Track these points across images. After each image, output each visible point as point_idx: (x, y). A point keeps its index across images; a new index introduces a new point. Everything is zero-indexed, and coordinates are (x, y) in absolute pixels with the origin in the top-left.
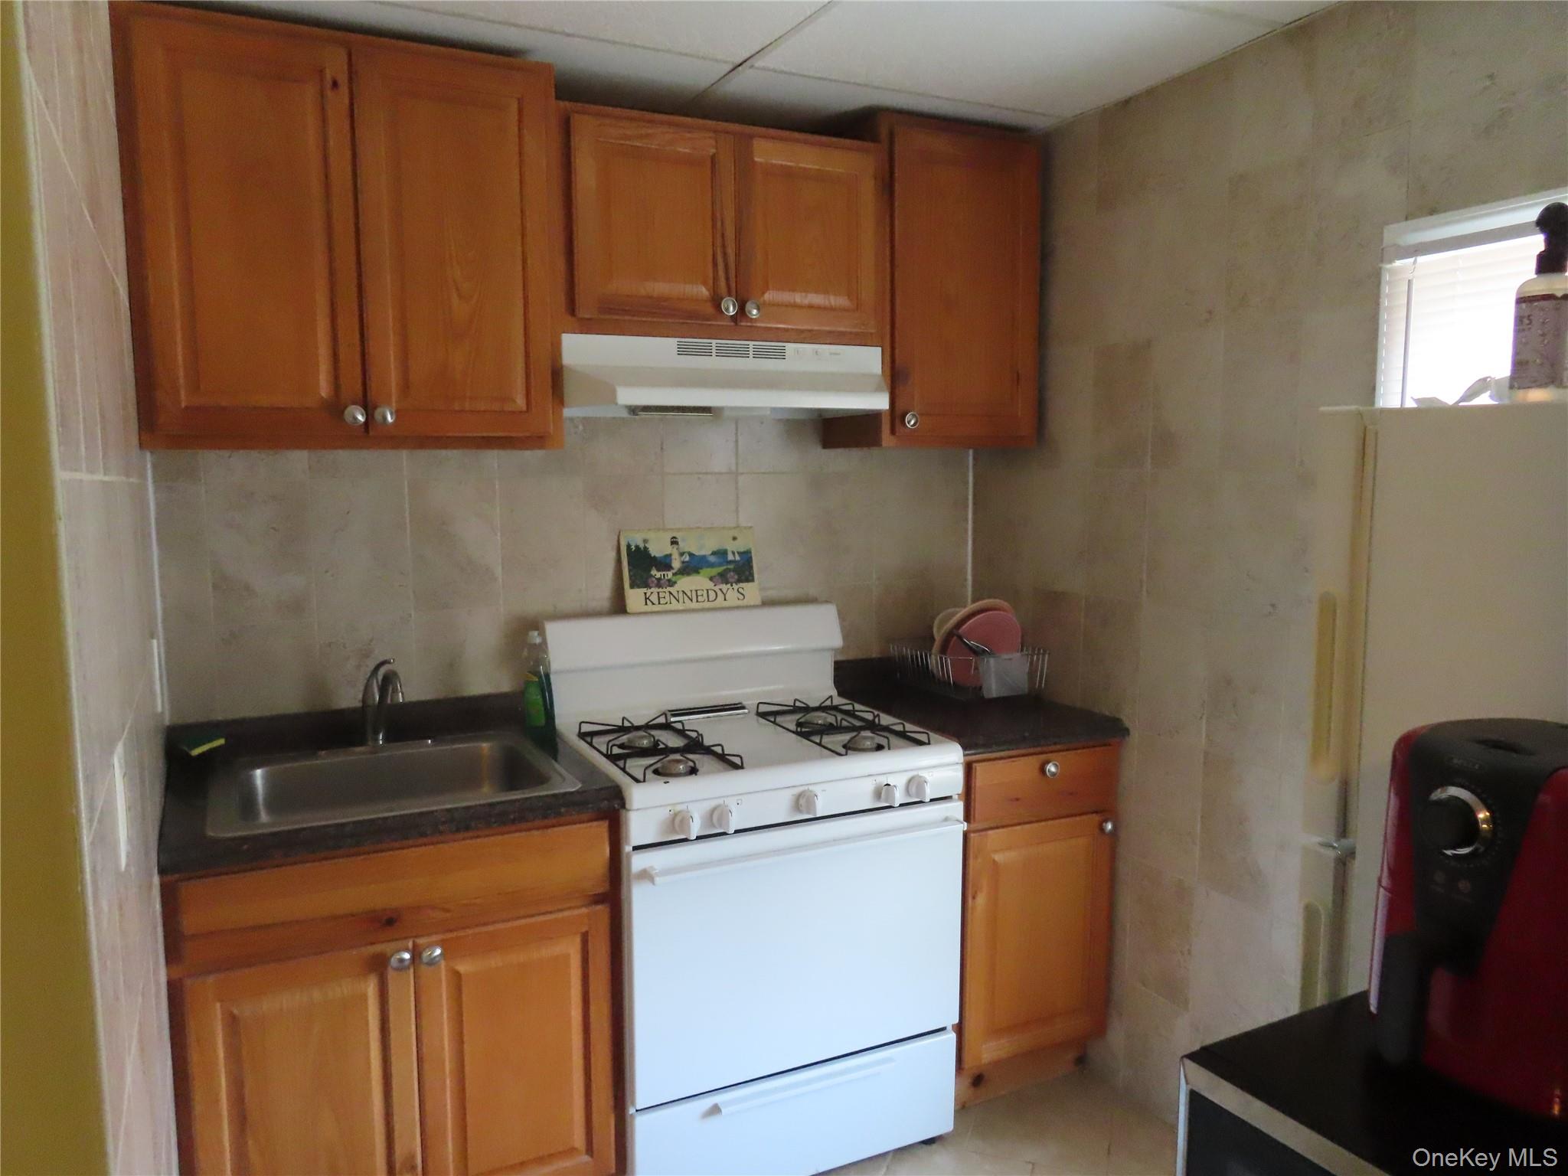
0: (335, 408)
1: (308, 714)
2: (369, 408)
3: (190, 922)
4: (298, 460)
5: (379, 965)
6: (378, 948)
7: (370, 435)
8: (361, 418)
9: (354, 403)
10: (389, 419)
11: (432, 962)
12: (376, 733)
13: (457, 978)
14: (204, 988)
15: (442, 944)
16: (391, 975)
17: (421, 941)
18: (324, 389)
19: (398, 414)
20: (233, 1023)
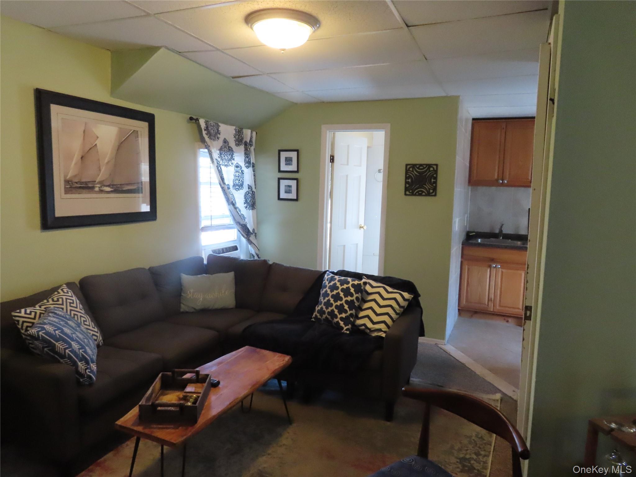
0: (497, 180)
1: (491, 233)
2: (503, 180)
3: (465, 252)
4: (494, 188)
5: (490, 266)
6: (490, 264)
7: (503, 185)
8: (501, 182)
9: (501, 180)
10: (506, 182)
11: (499, 268)
12: (500, 237)
13: (502, 272)
14: (465, 263)
15: (501, 266)
16: (492, 269)
17: (498, 264)
18: (496, 177)
19: (507, 181)
20: (468, 269)
